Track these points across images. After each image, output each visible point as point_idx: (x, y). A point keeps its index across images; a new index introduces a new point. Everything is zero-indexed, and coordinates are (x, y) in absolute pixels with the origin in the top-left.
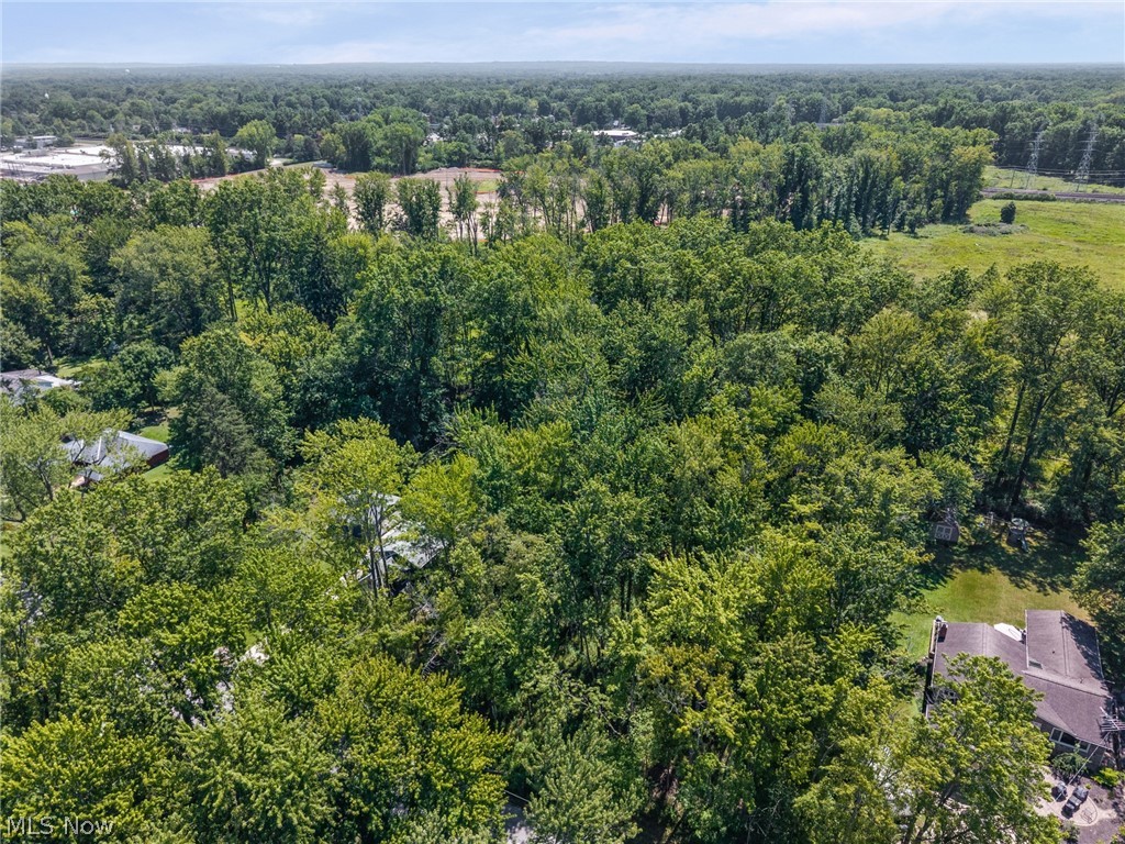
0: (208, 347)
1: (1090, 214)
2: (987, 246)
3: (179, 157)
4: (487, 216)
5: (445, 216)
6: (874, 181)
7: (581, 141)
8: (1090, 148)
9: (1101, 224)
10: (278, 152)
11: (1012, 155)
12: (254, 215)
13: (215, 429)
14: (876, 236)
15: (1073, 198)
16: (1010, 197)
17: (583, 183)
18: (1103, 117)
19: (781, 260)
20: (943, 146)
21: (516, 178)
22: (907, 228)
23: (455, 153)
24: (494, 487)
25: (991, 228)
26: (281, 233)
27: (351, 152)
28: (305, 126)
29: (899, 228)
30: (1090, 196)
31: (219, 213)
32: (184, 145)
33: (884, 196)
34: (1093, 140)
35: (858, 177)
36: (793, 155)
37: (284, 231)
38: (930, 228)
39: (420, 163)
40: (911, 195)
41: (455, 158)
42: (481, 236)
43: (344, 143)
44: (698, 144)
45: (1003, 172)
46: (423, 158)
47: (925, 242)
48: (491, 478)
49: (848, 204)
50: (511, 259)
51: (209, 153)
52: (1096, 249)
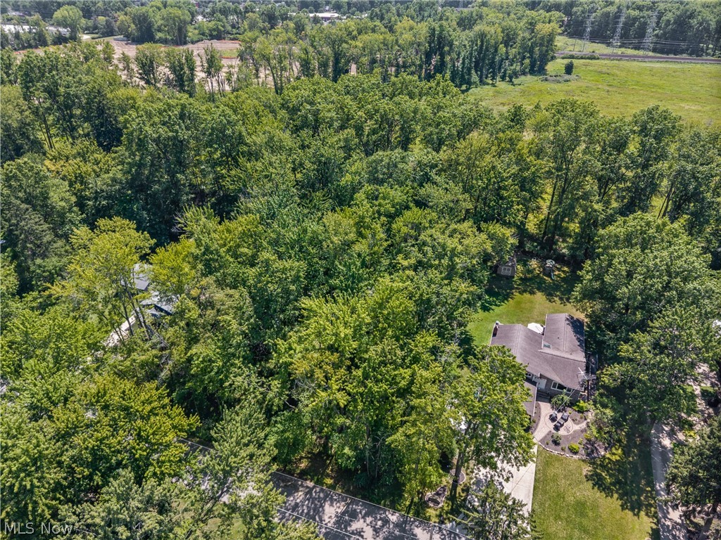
0: (11, 172)
1: (618, 68)
2: (555, 90)
3: (11, 33)
4: (230, 74)
5: (200, 75)
6: (487, 48)
7: (300, 21)
8: (621, 25)
9: (623, 74)
10: (88, 30)
11: (575, 29)
12: (53, 76)
13: (22, 229)
14: (488, 84)
15: (609, 57)
16: (572, 57)
17: (296, 50)
18: (630, 4)
19: (405, 101)
20: (531, 24)
21: (250, 47)
22: (508, 79)
23: (214, 30)
24: (206, 260)
25: (558, 78)
26: (73, 89)
27: (140, 29)
28: (106, 10)
29: (503, 78)
30: (619, 56)
31: (26, 75)
32: (14, 25)
33: (494, 58)
34: (623, 19)
35: (477, 45)
36: (434, 30)
37: (76, 87)
38: (523, 78)
39: (189, 37)
40: (511, 57)
41: (215, 33)
42: (227, 88)
43: (134, 23)
44: (378, 23)
45: (571, 41)
46: (192, 33)
47: (517, 88)
48: (204, 254)
49: (470, 63)
50: (231, 104)
51: (34, 31)
52: (619, 90)
